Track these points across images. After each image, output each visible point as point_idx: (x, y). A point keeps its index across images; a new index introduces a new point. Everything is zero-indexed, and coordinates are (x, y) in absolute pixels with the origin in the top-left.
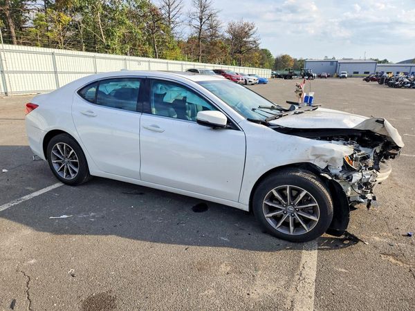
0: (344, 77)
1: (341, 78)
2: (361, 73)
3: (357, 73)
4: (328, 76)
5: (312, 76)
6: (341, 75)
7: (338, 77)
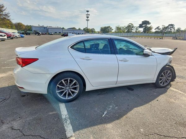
0: (52, 34)
1: (51, 34)
2: (58, 33)
3: (56, 33)
4: (45, 34)
5: (40, 34)
6: (51, 33)
7: (49, 34)
